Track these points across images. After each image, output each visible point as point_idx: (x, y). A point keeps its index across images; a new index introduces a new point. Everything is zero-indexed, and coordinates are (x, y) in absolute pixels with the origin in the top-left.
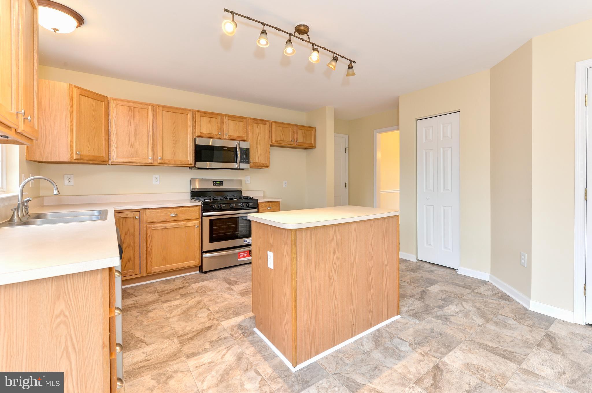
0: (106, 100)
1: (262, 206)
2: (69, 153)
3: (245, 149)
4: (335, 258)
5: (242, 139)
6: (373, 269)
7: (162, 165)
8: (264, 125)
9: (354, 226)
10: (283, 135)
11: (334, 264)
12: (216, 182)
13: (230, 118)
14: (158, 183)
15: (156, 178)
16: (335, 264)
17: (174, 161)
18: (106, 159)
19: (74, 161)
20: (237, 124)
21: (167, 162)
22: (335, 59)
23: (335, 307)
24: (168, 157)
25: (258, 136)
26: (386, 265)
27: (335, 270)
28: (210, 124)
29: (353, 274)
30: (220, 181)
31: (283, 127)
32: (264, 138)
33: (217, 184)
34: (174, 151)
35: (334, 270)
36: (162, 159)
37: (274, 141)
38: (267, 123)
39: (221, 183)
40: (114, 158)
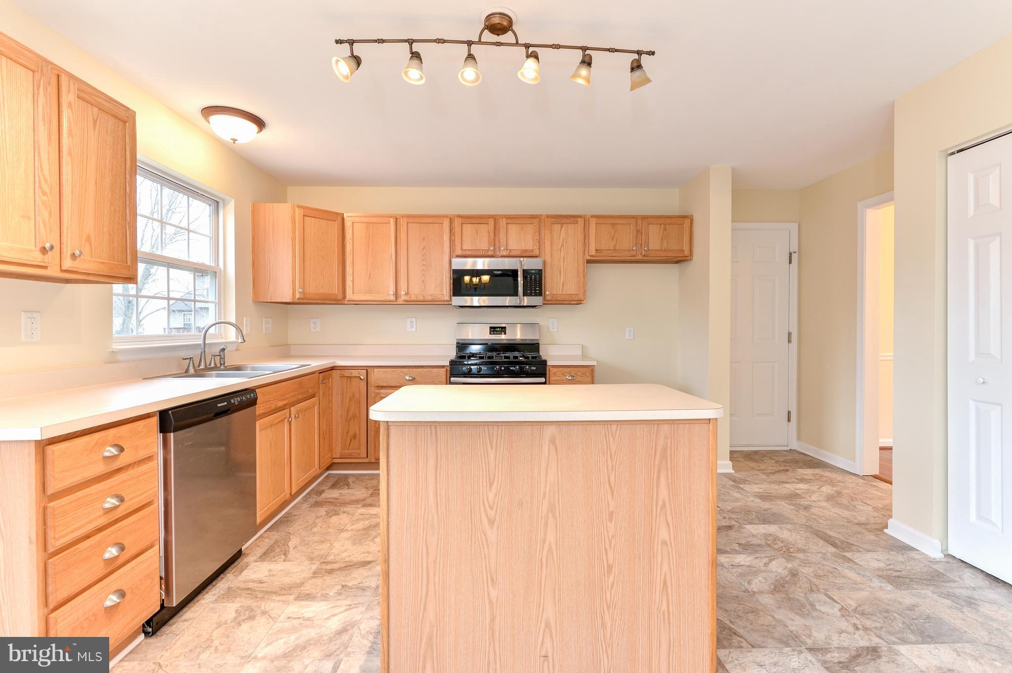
0: (339, 219)
1: (555, 373)
2: (291, 291)
3: (534, 272)
4: (491, 495)
5: (531, 254)
6: (613, 541)
7: (408, 303)
8: (573, 226)
9: (550, 431)
10: (615, 239)
11: (488, 508)
12: (494, 328)
13: (509, 221)
14: (414, 329)
15: (412, 322)
16: (491, 508)
17: (424, 297)
18: (340, 297)
19: (297, 301)
20: (522, 229)
21: (413, 298)
22: (587, 62)
23: (490, 601)
24: (416, 292)
25: (563, 245)
26: (664, 543)
27: (491, 522)
28: (477, 234)
29: (544, 541)
30: (502, 328)
31: (613, 225)
32: (574, 249)
33: (497, 331)
34: (423, 281)
35: (489, 520)
36: (407, 294)
37: (593, 253)
38: (579, 220)
39: (503, 330)
40: (349, 295)
